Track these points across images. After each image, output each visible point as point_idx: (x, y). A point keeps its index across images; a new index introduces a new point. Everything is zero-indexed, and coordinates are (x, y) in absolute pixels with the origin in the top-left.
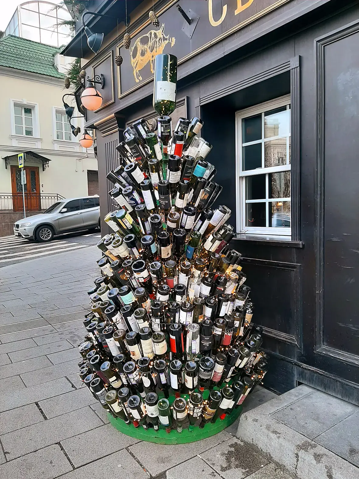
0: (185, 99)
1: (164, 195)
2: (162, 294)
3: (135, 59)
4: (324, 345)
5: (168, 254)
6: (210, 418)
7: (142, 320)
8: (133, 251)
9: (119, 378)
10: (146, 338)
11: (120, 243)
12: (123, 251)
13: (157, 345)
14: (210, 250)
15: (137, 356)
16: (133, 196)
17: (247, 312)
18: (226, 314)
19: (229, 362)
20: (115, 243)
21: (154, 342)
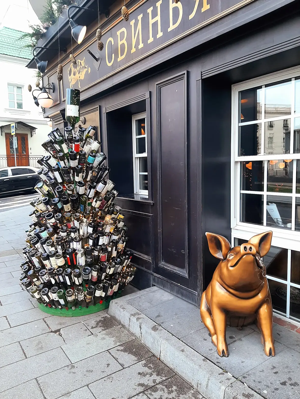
0: (98, 107)
1: (66, 174)
2: (62, 232)
3: (71, 76)
4: (163, 262)
5: (68, 209)
6: (89, 301)
7: (50, 246)
8: (48, 207)
9: (38, 279)
10: (52, 256)
11: (40, 202)
12: (42, 207)
13: (57, 260)
14: (95, 207)
15: (48, 267)
16: (49, 175)
17: (120, 242)
18: (103, 244)
19: (101, 270)
20: (38, 203)
21: (56, 258)
